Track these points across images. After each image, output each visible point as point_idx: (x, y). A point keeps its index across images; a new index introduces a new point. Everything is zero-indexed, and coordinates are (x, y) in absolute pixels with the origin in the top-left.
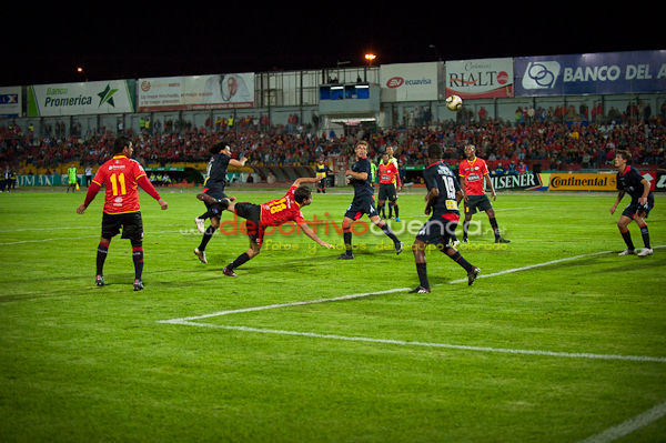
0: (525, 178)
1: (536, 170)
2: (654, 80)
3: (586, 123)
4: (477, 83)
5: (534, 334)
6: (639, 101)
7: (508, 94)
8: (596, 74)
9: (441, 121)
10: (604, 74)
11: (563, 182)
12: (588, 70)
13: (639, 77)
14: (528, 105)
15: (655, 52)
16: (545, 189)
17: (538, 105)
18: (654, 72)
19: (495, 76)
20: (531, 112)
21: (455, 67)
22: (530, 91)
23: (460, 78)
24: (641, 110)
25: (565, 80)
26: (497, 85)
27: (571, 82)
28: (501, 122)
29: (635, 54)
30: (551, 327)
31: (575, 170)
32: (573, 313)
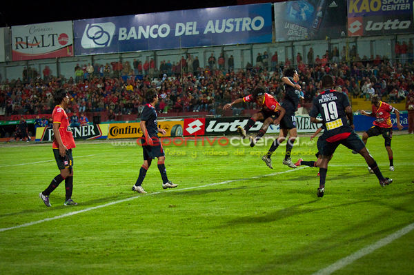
0: (86, 128)
1: (96, 121)
2: (202, 35)
3: (140, 77)
4: (41, 45)
5: (94, 269)
6: (188, 56)
7: (69, 54)
8: (148, 33)
9: (10, 81)
10: (155, 32)
11: (120, 131)
12: (141, 29)
13: (188, 33)
14: (86, 63)
15: (202, 11)
16: (105, 138)
17: (96, 62)
18: (201, 28)
19: (56, 38)
20: (90, 69)
21: (20, 31)
22: (88, 50)
23: (25, 41)
24: (190, 63)
25: (120, 38)
26: (58, 46)
27: (125, 41)
28: (63, 79)
29: (183, 13)
30: (110, 262)
31: (131, 119)
32: (128, 249)
